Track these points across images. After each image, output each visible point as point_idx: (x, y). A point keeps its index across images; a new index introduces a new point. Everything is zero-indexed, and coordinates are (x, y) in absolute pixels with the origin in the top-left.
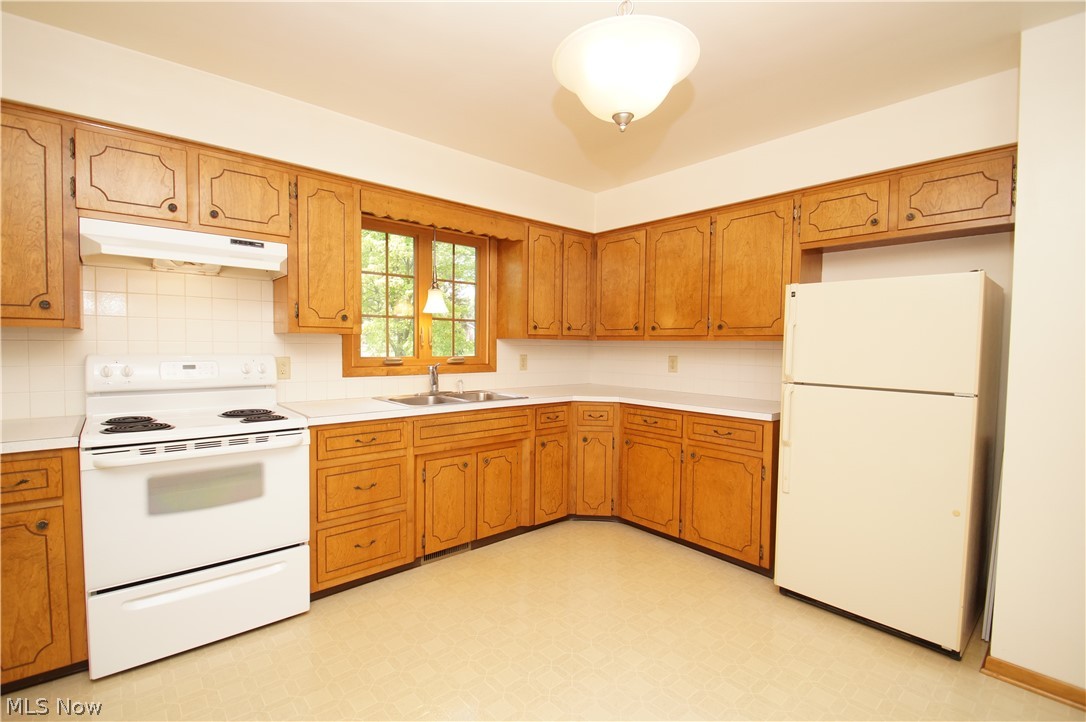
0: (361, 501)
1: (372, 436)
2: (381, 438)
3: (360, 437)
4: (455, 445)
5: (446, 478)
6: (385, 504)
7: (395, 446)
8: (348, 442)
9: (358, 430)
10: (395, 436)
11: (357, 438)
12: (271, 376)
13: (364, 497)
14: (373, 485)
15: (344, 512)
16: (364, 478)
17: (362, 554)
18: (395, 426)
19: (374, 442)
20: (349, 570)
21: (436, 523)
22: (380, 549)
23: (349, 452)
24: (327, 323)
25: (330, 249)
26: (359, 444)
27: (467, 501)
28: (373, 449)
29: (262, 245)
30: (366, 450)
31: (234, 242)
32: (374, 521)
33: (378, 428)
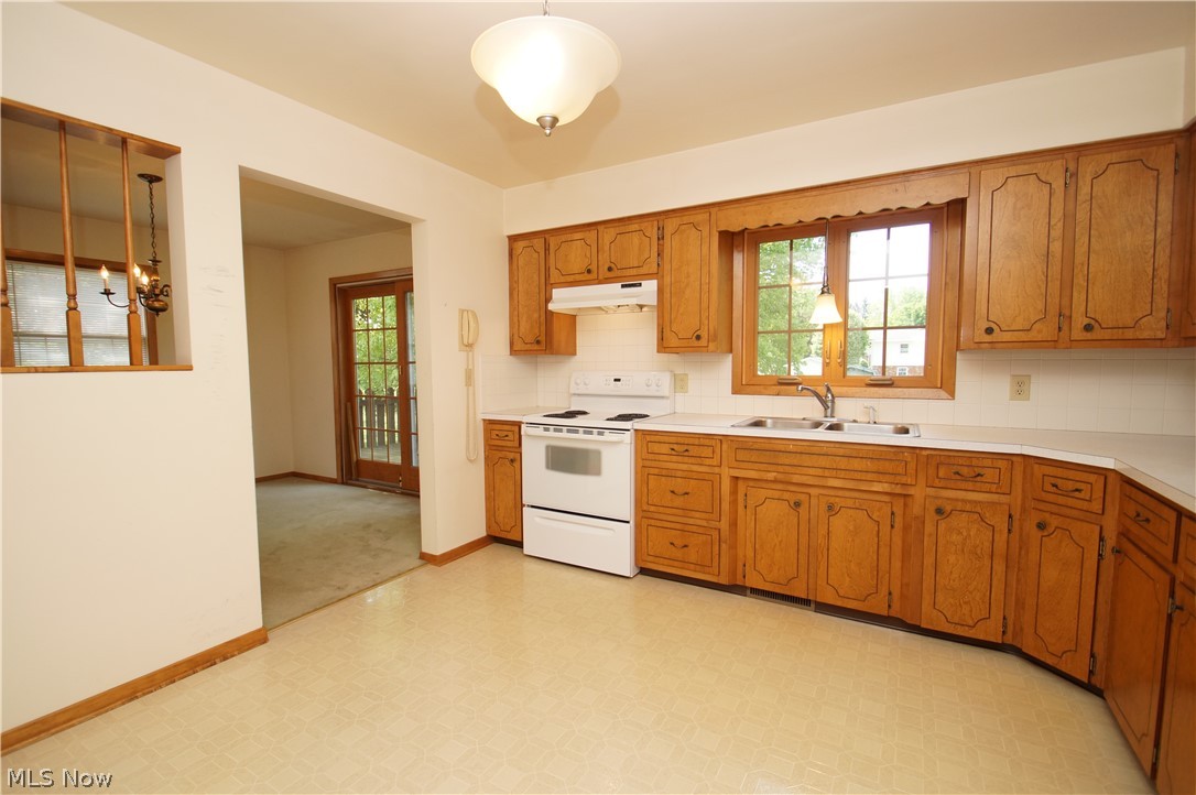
0: (675, 505)
1: (686, 447)
2: (694, 451)
3: (675, 447)
4: (780, 476)
5: (772, 511)
6: (697, 515)
7: (707, 462)
8: (665, 449)
9: (673, 440)
10: (707, 452)
11: (672, 446)
12: (666, 389)
13: (678, 502)
14: (687, 494)
15: (661, 509)
16: (679, 485)
17: (678, 554)
18: (707, 442)
19: (686, 454)
20: (666, 562)
21: (758, 557)
22: (693, 556)
23: (665, 458)
24: (684, 343)
25: (688, 276)
26: (673, 452)
27: (801, 548)
28: (686, 460)
29: (640, 285)
30: (680, 459)
31: (623, 286)
32: (687, 528)
33: (691, 441)
